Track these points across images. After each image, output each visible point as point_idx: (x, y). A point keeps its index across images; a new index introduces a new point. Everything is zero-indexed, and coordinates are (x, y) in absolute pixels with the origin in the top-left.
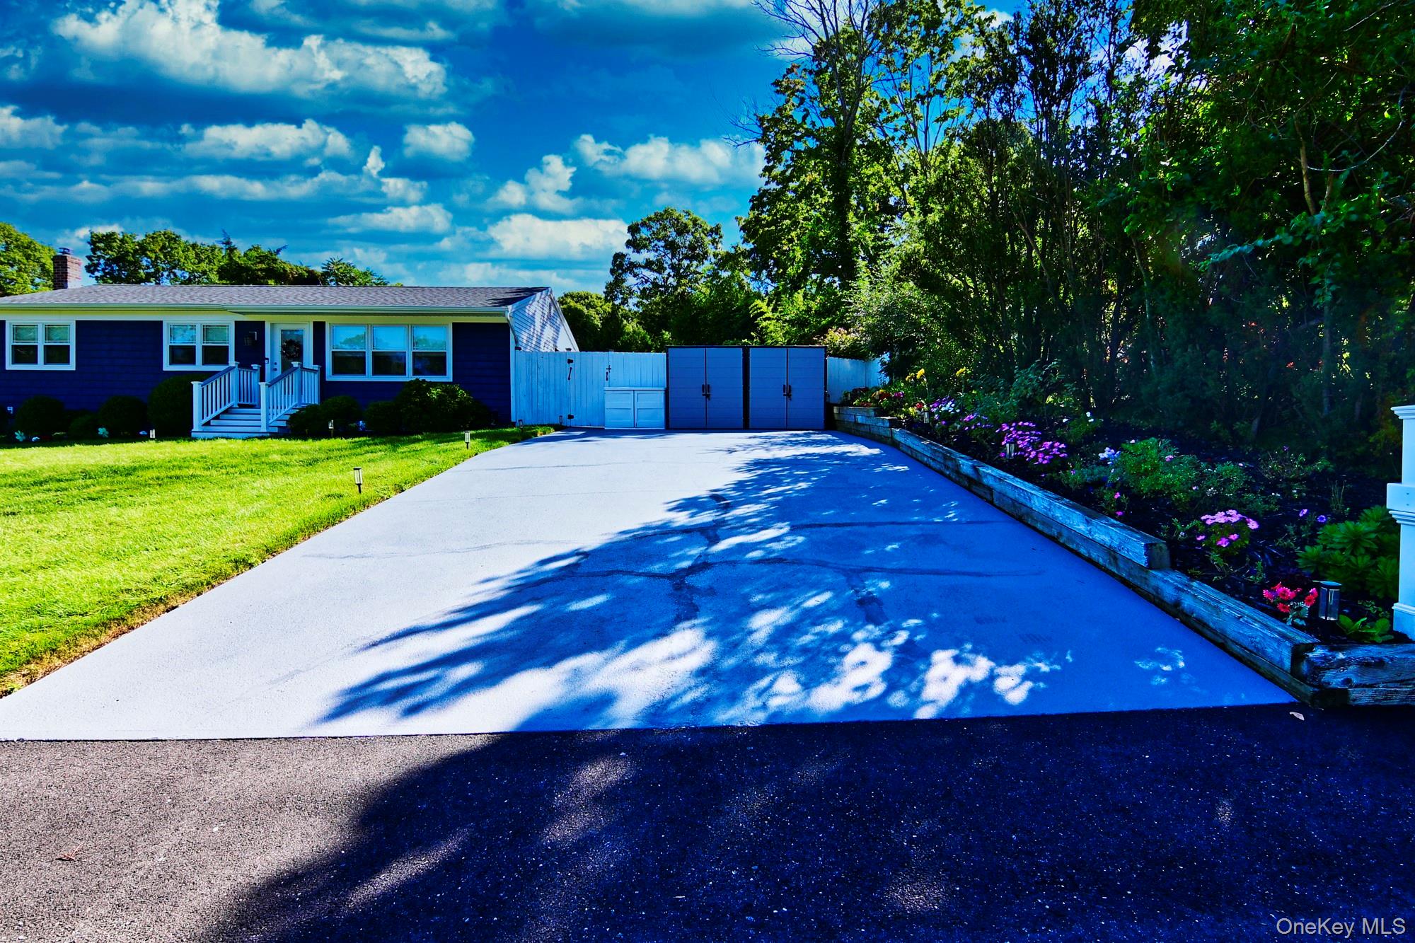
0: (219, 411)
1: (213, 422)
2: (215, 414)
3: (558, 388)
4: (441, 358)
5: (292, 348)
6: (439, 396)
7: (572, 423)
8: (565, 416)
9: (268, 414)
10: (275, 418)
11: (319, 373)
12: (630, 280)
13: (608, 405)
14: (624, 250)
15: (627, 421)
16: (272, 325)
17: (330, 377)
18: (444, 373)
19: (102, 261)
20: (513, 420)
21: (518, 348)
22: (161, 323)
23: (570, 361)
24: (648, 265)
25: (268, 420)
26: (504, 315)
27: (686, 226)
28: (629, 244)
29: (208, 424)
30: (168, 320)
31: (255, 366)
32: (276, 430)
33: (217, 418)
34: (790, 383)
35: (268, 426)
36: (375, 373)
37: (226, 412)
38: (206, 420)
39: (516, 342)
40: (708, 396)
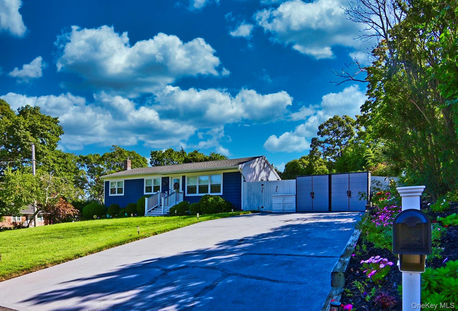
0: (154, 207)
1: (152, 211)
2: (152, 208)
3: (258, 196)
4: (219, 186)
5: (176, 186)
6: (212, 200)
7: (263, 210)
8: (260, 207)
9: (164, 208)
10: (167, 209)
11: (183, 193)
12: (320, 149)
13: (274, 202)
14: (316, 136)
15: (280, 208)
16: (171, 178)
17: (187, 195)
18: (220, 192)
19: (154, 160)
20: (242, 209)
21: (244, 181)
22: (143, 179)
23: (262, 185)
24: (326, 141)
25: (164, 210)
26: (238, 169)
27: (343, 122)
28: (319, 134)
29: (150, 211)
30: (146, 178)
31: (166, 192)
32: (166, 213)
33: (153, 209)
34: (350, 190)
35: (164, 212)
36: (199, 193)
37: (156, 207)
38: (149, 210)
39: (244, 178)
40: (313, 197)
